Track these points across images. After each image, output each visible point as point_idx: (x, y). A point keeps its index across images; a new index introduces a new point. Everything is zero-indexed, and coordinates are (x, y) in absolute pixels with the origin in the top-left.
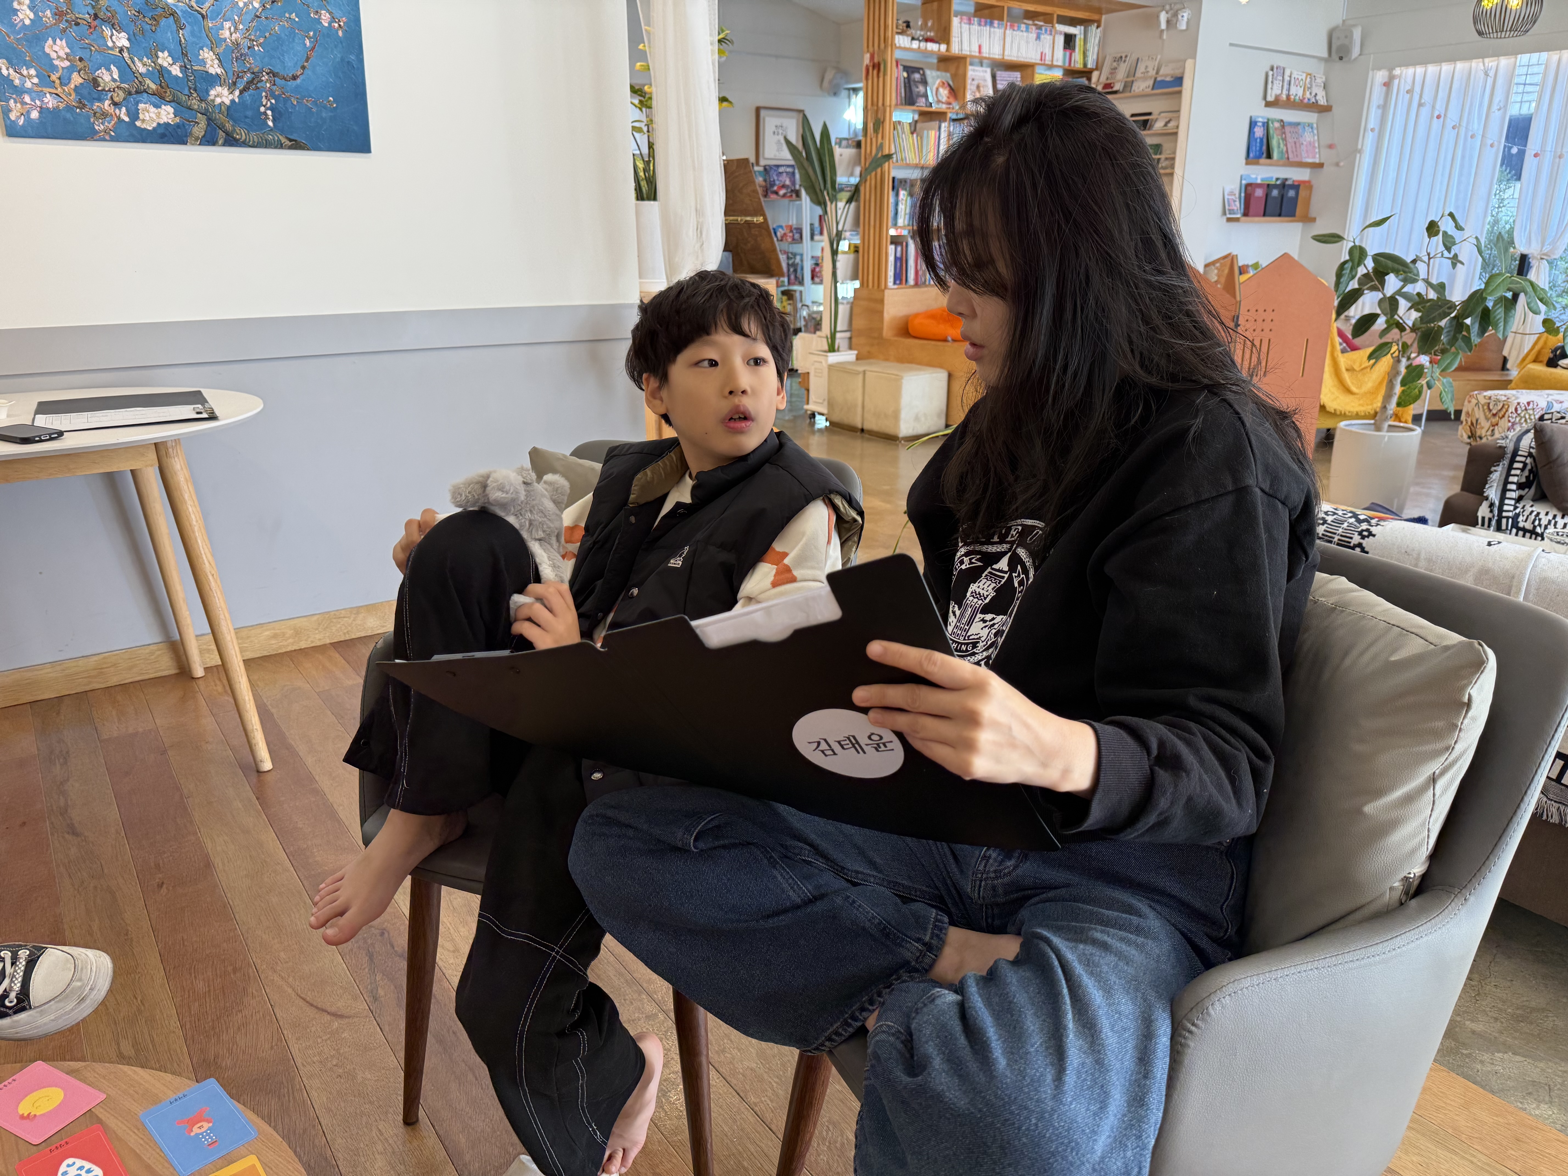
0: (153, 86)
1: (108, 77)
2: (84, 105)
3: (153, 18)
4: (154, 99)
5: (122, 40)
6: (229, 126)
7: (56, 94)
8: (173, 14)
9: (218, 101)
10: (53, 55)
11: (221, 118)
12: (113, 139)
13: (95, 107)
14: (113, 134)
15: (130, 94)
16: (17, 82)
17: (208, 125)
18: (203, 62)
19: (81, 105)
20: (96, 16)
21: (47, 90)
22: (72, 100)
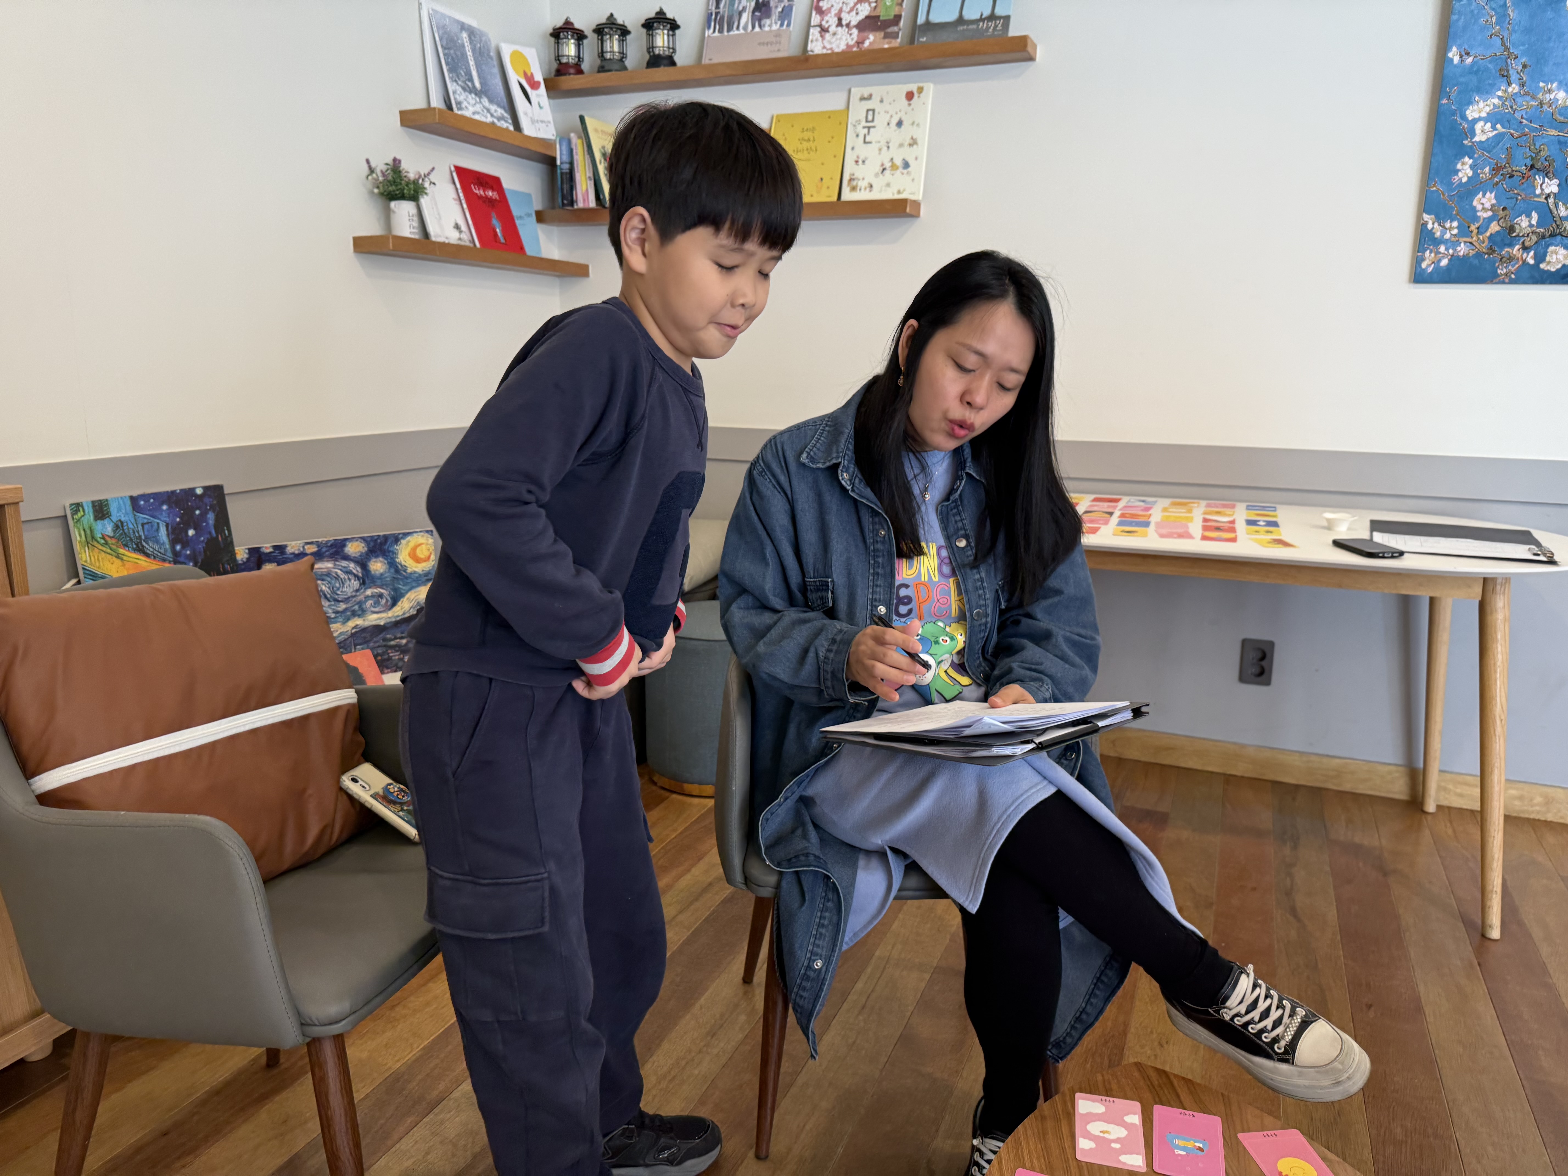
1: (1526, 223)
2: (1494, 251)
5: (1552, 186)
7: (1471, 243)
10: (1479, 207)
12: (1512, 282)
13: (1504, 252)
14: (1513, 276)
15: (1543, 237)
16: (1438, 234)
19: (1491, 251)
20: (1532, 167)
21: (1462, 240)
22: (1484, 247)
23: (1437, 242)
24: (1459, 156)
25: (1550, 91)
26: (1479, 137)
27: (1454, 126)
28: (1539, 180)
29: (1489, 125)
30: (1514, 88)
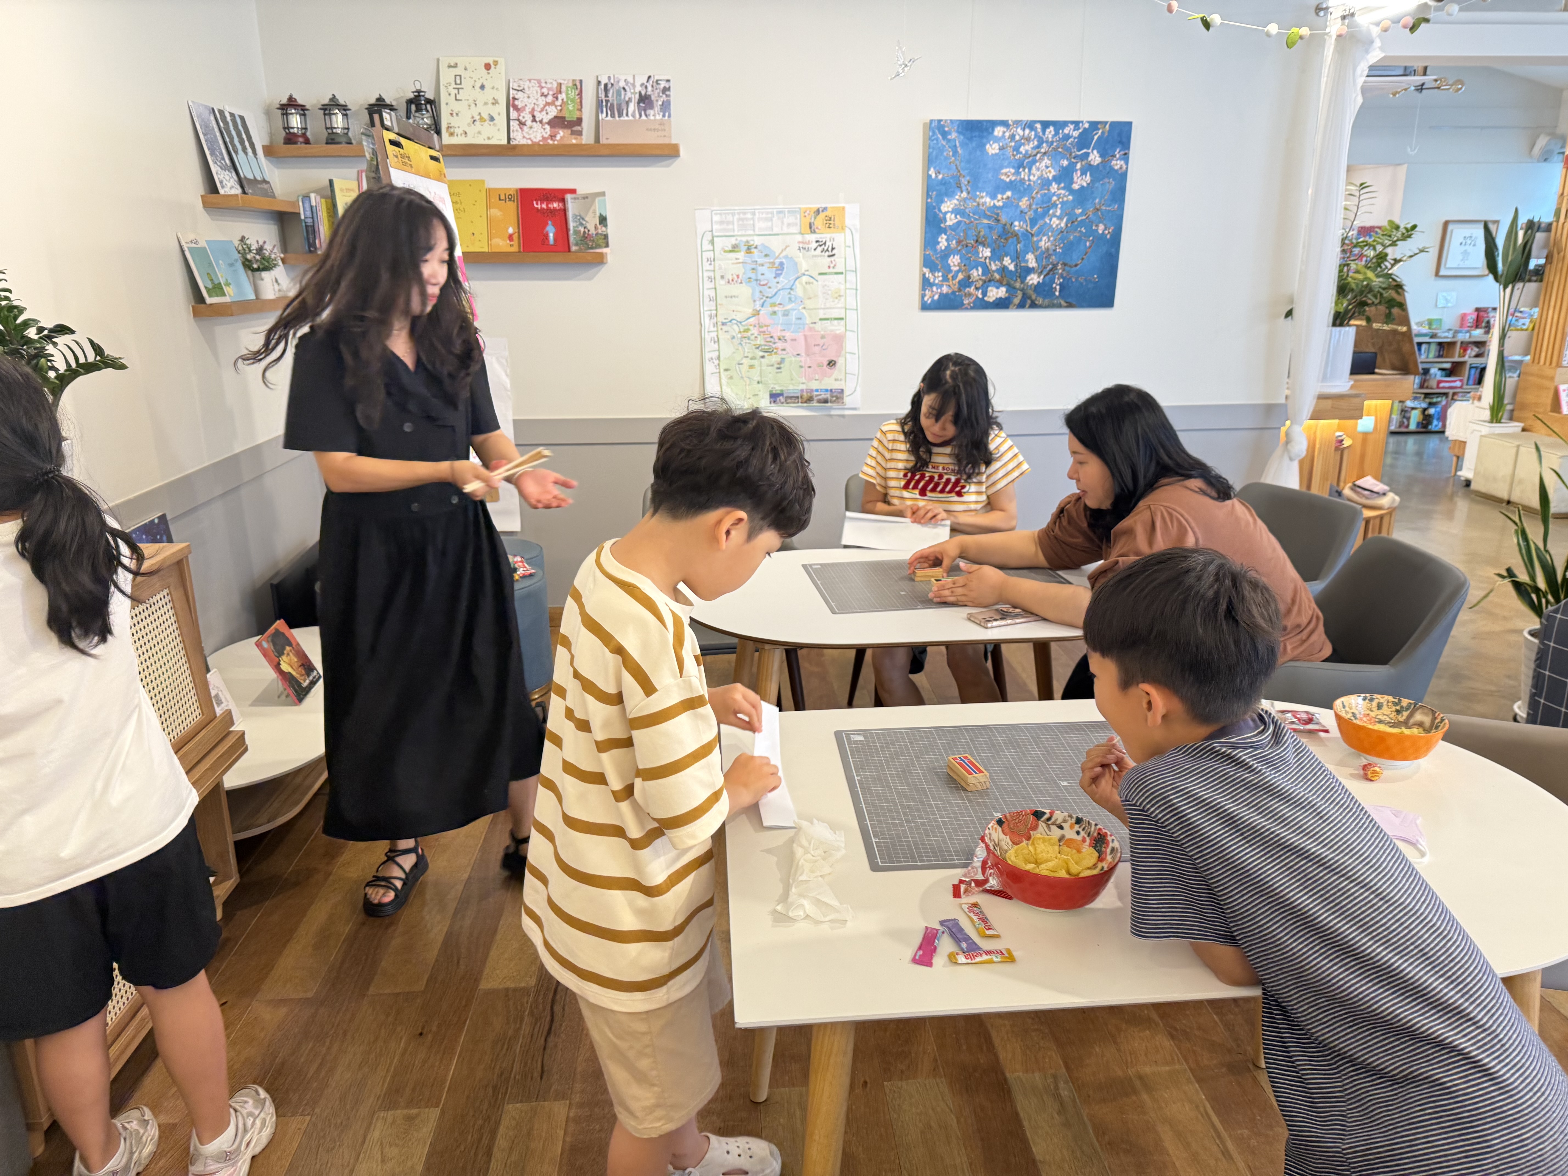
0: (997, 276)
1: (976, 273)
3: (1005, 239)
4: (997, 284)
5: (987, 252)
6: (1034, 297)
7: (949, 285)
8: (1016, 235)
9: (1031, 282)
10: (952, 264)
11: (1030, 292)
12: (971, 308)
13: (966, 291)
14: (972, 305)
15: (985, 282)
16: (932, 280)
17: (1023, 297)
18: (1027, 261)
19: (960, 290)
20: (977, 241)
21: (945, 283)
22: (956, 288)
23: (932, 285)
24: (939, 234)
25: (982, 197)
26: (949, 223)
27: (936, 215)
28: (981, 248)
29: (953, 216)
30: (964, 195)
